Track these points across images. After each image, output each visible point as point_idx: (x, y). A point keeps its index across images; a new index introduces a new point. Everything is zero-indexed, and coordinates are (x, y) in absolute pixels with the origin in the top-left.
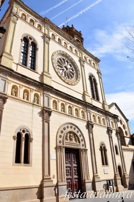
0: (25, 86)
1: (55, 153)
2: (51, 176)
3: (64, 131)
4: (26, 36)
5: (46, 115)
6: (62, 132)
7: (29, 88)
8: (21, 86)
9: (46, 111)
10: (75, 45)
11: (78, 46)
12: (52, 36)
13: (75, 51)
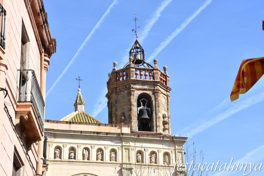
10: (111, 139)
11: (120, 138)
12: (55, 153)
13: (113, 151)
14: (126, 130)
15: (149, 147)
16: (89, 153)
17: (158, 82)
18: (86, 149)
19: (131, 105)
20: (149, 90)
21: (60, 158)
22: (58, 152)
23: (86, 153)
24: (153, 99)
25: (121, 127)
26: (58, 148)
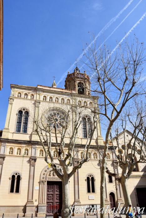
0: (18, 146)
1: (39, 186)
2: (34, 200)
3: (47, 170)
4: (20, 110)
5: (33, 161)
6: (46, 171)
7: (20, 146)
8: (15, 147)
9: (32, 159)
10: (68, 95)
11: (71, 95)
12: (43, 99)
13: (68, 100)
14: (74, 92)
15: (84, 100)
16: (58, 100)
17: (86, 78)
18: (57, 98)
19: (75, 86)
20: (82, 81)
21: (46, 100)
22: (45, 98)
23: (57, 100)
24: (84, 84)
25: (72, 91)
26: (45, 96)
